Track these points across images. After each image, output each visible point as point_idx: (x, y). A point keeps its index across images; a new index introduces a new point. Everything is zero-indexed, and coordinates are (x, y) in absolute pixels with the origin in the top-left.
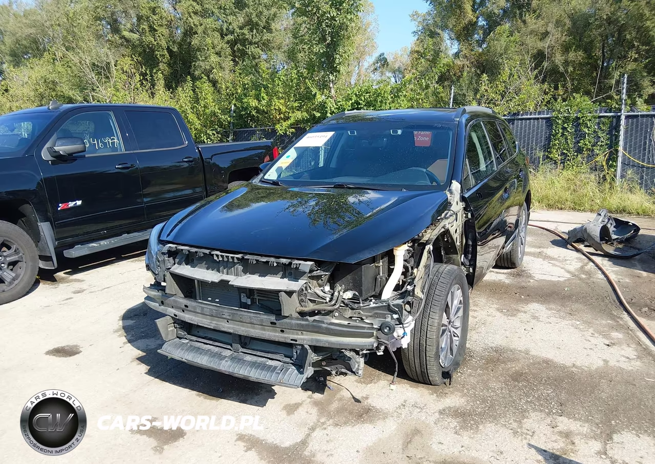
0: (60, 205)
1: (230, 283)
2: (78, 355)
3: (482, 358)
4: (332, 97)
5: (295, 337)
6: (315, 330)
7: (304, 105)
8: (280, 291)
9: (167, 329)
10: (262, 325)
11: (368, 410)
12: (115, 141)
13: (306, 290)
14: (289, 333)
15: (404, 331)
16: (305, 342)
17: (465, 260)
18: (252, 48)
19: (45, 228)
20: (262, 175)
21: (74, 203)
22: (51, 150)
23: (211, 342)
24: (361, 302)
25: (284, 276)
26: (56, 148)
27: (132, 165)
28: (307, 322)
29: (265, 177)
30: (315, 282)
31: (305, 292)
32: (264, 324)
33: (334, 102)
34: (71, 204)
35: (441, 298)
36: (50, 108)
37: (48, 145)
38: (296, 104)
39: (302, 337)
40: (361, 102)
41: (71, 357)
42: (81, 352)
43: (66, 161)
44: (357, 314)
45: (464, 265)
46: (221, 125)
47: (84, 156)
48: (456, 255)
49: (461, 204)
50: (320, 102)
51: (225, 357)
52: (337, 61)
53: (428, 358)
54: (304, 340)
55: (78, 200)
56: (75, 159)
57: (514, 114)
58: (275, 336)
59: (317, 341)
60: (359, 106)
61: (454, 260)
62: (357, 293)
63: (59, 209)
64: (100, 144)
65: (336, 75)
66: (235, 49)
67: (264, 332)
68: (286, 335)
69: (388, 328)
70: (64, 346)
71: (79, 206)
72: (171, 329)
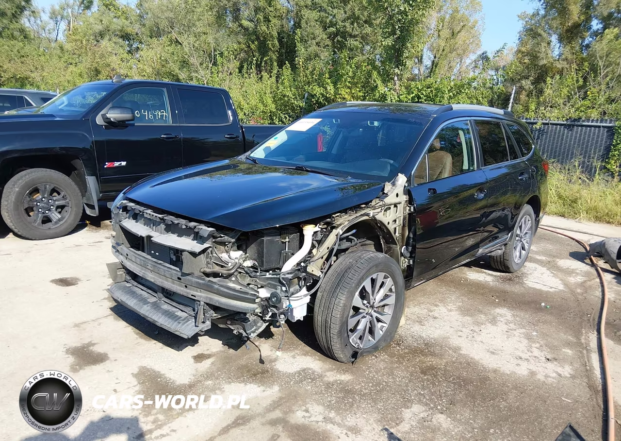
0: (107, 163)
1: (152, 239)
2: (73, 286)
3: (408, 347)
4: (395, 90)
5: (195, 293)
6: (209, 289)
7: (367, 96)
8: (184, 251)
9: (116, 272)
10: (171, 279)
11: (264, 372)
12: (165, 114)
13: (212, 254)
14: (191, 289)
15: (290, 303)
16: (201, 299)
17: (406, 251)
18: (351, 41)
19: (91, 181)
20: (249, 152)
21: (120, 163)
22: (104, 116)
23: (145, 289)
24: (259, 272)
25: (196, 238)
26: (108, 115)
27: (176, 136)
28: (204, 282)
29: (252, 155)
30: (222, 248)
31: (210, 255)
32: (173, 278)
33: (396, 94)
34: (117, 164)
35: (352, 281)
36: (114, 81)
37: (102, 112)
38: (361, 94)
39: (200, 294)
40: (422, 96)
41: (67, 287)
42: (78, 284)
43: (117, 127)
44: (254, 281)
45: (403, 256)
46: (293, 109)
47: (133, 125)
48: (395, 246)
49: (405, 196)
50: (382, 93)
51: (149, 303)
52: (405, 55)
53: (331, 335)
54: (200, 297)
55: (123, 161)
56: (127, 126)
57: (575, 120)
58: (180, 290)
59: (211, 299)
60: (420, 100)
61: (394, 250)
62: (256, 263)
63: (105, 167)
64: (150, 116)
65: (401, 69)
66: (335, 41)
67: (173, 285)
68: (188, 291)
69: (275, 298)
70: (68, 278)
71: (123, 166)
72: (121, 273)
